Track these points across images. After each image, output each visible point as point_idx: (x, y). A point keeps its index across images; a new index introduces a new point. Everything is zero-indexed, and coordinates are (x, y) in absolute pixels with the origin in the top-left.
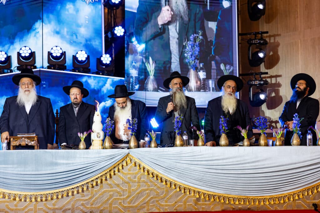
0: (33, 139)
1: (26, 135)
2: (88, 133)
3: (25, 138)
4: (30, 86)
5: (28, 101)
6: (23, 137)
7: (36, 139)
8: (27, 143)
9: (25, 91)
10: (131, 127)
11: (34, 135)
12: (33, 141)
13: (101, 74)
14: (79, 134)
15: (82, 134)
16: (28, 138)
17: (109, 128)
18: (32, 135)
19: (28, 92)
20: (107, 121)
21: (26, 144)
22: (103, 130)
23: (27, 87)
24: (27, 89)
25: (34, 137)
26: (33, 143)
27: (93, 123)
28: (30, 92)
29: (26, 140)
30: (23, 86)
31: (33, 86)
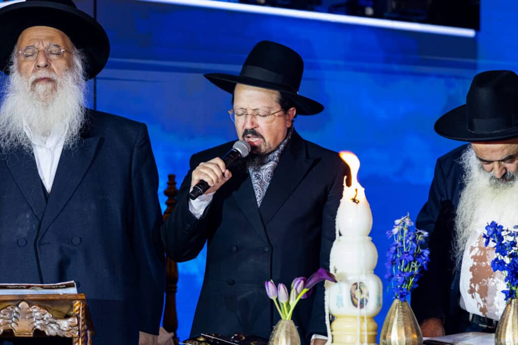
0: (65, 309)
1: (37, 291)
2: (312, 282)
3: (31, 302)
4: (58, 64)
5: (46, 134)
6: (22, 299)
7: (78, 306)
8: (38, 325)
9: (37, 81)
10: (507, 260)
11: (73, 291)
12: (67, 317)
13: (370, 11)
14: (270, 288)
15: (282, 287)
16: (45, 303)
17: (408, 263)
18: (61, 292)
19: (50, 85)
20: (395, 231)
21: (37, 332)
22: (379, 271)
23: (42, 63)
24: (43, 73)
25: (68, 301)
26: (65, 324)
27: (333, 239)
28: (55, 88)
29: (36, 311)
30: (29, 65)
31: (70, 65)
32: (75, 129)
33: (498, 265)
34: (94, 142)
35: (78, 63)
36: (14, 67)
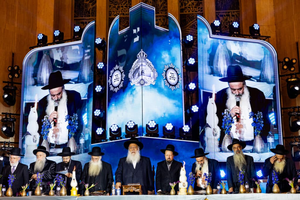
0: (138, 187)
1: (134, 185)
2: (177, 183)
3: (133, 186)
4: (135, 149)
5: (134, 160)
6: (131, 186)
7: (140, 187)
8: (134, 190)
9: (132, 152)
10: (207, 179)
11: (139, 184)
12: (138, 189)
13: (183, 139)
14: (170, 184)
15: (172, 184)
16: (135, 186)
17: (192, 180)
18: (137, 185)
19: (134, 153)
20: (190, 174)
21: (134, 191)
22: (187, 181)
23: (133, 149)
24: (133, 151)
25: (139, 186)
26: (138, 190)
27: (180, 176)
28: (135, 154)
29: (134, 188)
30: (131, 150)
31: (137, 149)
32: (139, 159)
33: (206, 180)
34: (142, 161)
35: (139, 149)
36: (129, 150)
